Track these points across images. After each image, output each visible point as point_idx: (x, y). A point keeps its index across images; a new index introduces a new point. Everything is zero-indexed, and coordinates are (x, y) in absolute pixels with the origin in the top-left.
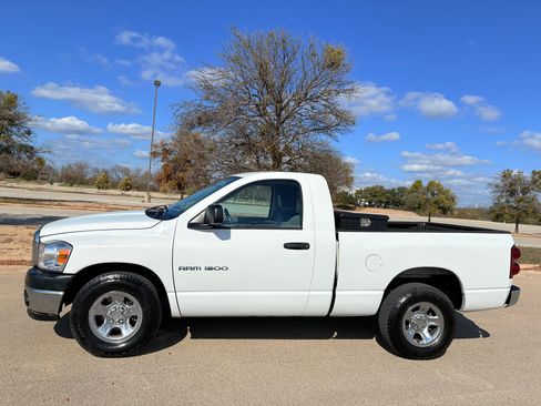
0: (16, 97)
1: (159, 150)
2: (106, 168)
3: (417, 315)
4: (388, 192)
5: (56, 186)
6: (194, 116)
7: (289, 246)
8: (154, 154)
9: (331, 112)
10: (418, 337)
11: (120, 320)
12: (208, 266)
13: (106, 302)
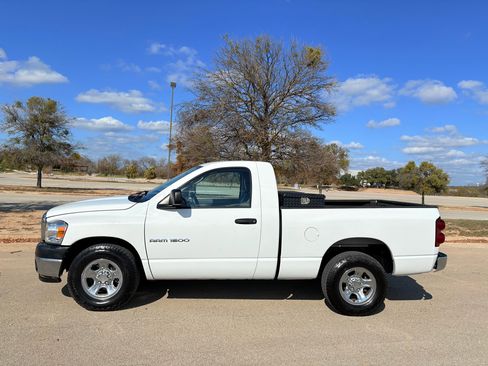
0: (55, 103)
1: (175, 143)
2: (135, 159)
3: (353, 279)
4: (388, 173)
5: (94, 177)
6: (192, 113)
7: (239, 222)
8: (171, 147)
9: (312, 105)
10: (354, 297)
11: (105, 281)
12: (173, 238)
13: (95, 268)
